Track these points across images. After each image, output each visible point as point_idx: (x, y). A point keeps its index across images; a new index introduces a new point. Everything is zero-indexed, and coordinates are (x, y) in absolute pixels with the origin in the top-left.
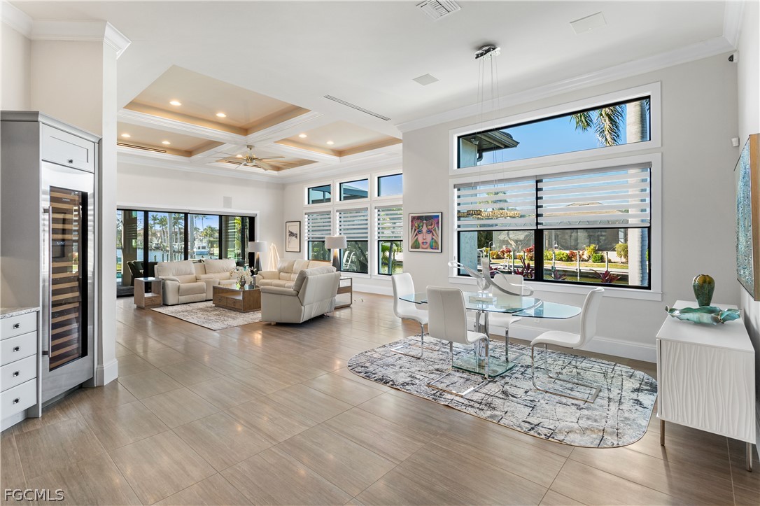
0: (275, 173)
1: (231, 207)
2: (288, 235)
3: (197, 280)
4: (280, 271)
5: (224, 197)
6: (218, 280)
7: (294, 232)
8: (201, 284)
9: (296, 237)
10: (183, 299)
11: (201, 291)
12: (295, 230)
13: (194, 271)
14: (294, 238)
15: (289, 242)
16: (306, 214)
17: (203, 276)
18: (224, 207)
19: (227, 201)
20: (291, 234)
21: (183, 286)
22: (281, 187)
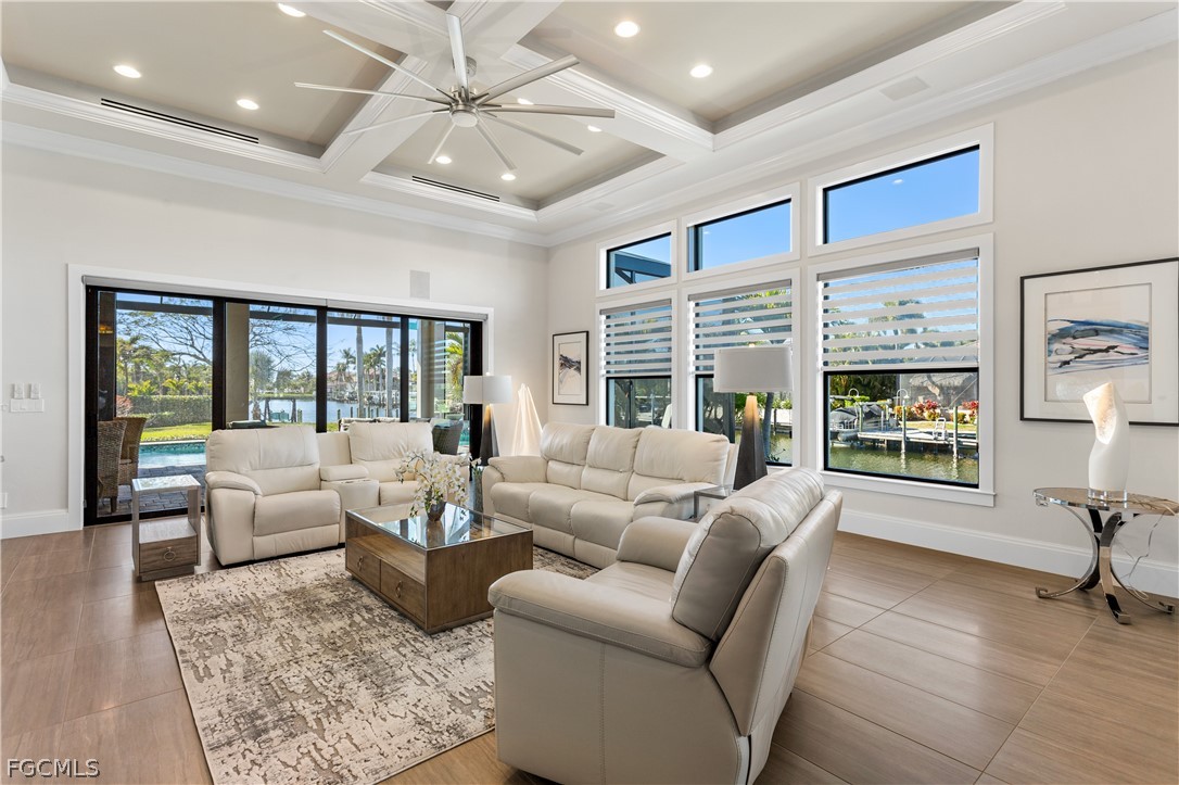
0: (528, 214)
1: (427, 297)
2: (557, 362)
3: (320, 482)
4: (548, 458)
5: (412, 272)
6: (376, 484)
7: (573, 357)
8: (329, 496)
9: (579, 369)
10: (267, 544)
11: (324, 519)
12: (575, 351)
13: (315, 455)
14: (572, 371)
15: (561, 382)
16: (601, 312)
17: (338, 471)
18: (412, 295)
19: (420, 282)
20: (566, 363)
21: (269, 504)
22: (542, 254)
